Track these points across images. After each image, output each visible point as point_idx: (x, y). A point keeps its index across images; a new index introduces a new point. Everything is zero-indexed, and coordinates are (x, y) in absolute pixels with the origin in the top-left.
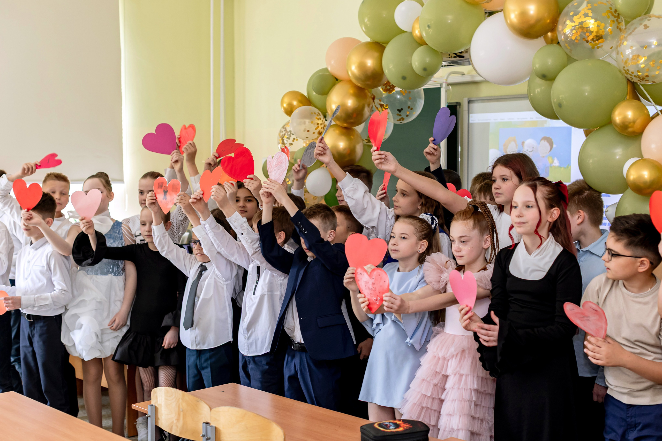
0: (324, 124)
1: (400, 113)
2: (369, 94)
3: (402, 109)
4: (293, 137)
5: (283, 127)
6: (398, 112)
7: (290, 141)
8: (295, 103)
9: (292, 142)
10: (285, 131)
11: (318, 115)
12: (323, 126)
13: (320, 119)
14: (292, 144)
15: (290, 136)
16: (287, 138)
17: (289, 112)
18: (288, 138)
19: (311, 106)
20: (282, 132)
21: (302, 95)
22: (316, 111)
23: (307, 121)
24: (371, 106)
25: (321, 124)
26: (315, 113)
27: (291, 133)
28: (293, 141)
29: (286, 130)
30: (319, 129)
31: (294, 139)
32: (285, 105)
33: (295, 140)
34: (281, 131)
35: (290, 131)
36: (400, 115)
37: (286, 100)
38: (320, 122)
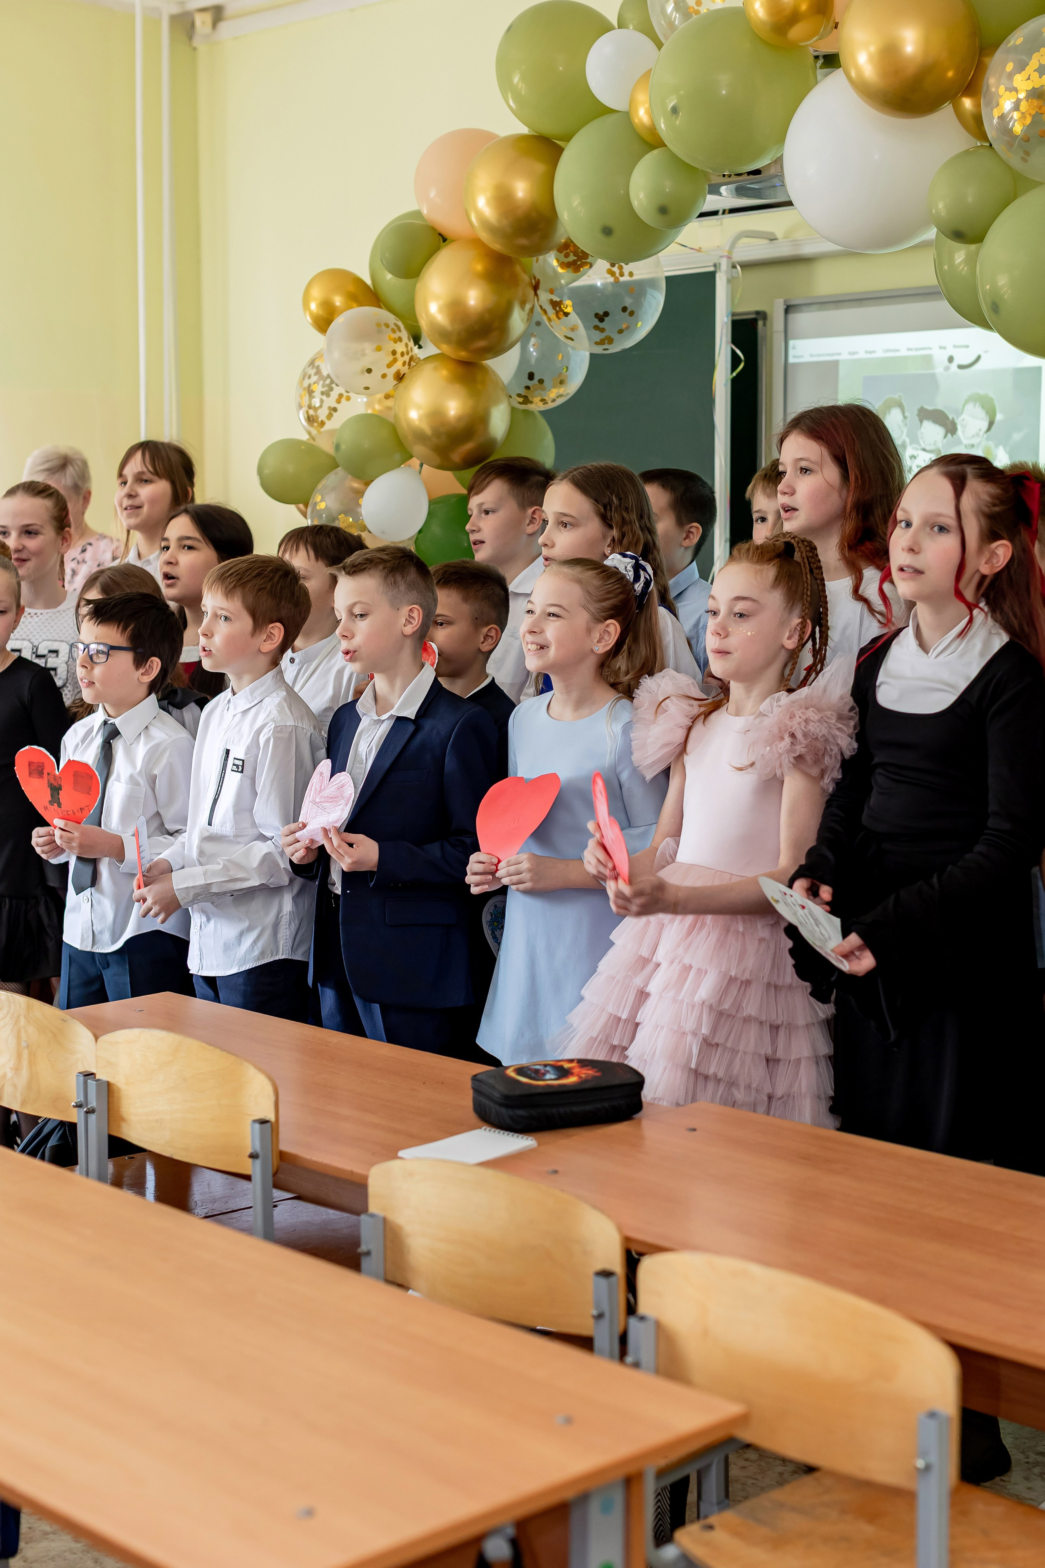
0: (410, 354)
1: (601, 325)
2: (526, 278)
3: (606, 314)
4: (337, 391)
5: (312, 363)
6: (596, 322)
7: (331, 402)
8: (338, 301)
9: (334, 405)
10: (315, 374)
11: (394, 331)
12: (406, 358)
13: (400, 340)
14: (335, 410)
15: (332, 389)
16: (323, 393)
17: (323, 323)
18: (327, 394)
19: (380, 307)
20: (309, 377)
21: (359, 282)
22: (391, 318)
23: (368, 347)
24: (528, 307)
25: (402, 354)
26: (387, 326)
27: (332, 382)
28: (338, 401)
29: (318, 372)
30: (398, 365)
31: (341, 396)
32: (313, 306)
33: (343, 400)
34: (305, 376)
35: (329, 376)
36: (602, 330)
37: (317, 293)
38: (400, 348)
